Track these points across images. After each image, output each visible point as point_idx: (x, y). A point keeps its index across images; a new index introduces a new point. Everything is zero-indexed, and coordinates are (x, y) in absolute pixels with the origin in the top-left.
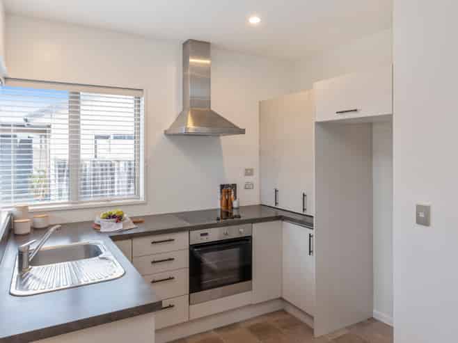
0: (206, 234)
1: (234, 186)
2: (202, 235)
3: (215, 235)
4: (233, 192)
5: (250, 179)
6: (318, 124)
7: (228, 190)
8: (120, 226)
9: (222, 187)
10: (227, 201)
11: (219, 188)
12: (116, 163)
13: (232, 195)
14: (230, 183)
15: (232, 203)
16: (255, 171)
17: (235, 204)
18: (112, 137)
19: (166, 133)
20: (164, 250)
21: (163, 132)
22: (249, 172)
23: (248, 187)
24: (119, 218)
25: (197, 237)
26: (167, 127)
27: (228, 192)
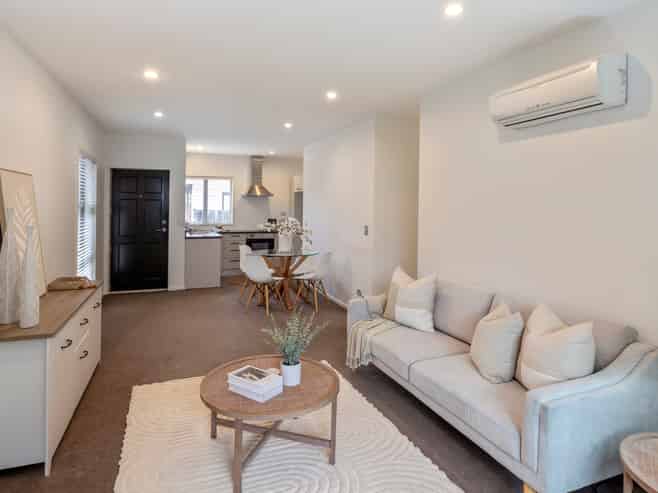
9: (269, 219)
14: (274, 218)
20: (236, 240)
21: (241, 196)
22: (284, 214)
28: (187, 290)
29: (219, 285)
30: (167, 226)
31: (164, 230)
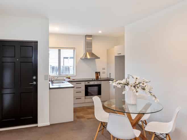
0: (89, 83)
1: (99, 72)
2: (88, 83)
3: (92, 83)
4: (99, 74)
5: (104, 71)
6: (115, 56)
7: (97, 73)
8: (69, 80)
9: (96, 72)
10: (97, 76)
11: (95, 73)
12: (70, 67)
13: (99, 75)
14: (98, 71)
15: (98, 77)
16: (106, 69)
17: (99, 77)
18: (69, 58)
19: (81, 58)
20: (79, 85)
21: (80, 58)
22: (104, 69)
23: (104, 73)
24: (69, 78)
25: (87, 83)
26: (81, 57)
27: (98, 74)
28: (51, 125)
29: (73, 120)
30: (36, 80)
31: (35, 83)
